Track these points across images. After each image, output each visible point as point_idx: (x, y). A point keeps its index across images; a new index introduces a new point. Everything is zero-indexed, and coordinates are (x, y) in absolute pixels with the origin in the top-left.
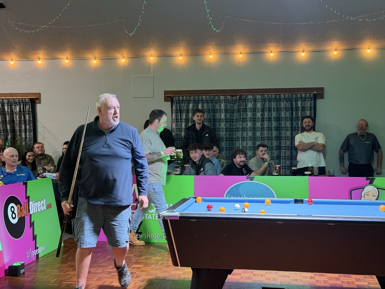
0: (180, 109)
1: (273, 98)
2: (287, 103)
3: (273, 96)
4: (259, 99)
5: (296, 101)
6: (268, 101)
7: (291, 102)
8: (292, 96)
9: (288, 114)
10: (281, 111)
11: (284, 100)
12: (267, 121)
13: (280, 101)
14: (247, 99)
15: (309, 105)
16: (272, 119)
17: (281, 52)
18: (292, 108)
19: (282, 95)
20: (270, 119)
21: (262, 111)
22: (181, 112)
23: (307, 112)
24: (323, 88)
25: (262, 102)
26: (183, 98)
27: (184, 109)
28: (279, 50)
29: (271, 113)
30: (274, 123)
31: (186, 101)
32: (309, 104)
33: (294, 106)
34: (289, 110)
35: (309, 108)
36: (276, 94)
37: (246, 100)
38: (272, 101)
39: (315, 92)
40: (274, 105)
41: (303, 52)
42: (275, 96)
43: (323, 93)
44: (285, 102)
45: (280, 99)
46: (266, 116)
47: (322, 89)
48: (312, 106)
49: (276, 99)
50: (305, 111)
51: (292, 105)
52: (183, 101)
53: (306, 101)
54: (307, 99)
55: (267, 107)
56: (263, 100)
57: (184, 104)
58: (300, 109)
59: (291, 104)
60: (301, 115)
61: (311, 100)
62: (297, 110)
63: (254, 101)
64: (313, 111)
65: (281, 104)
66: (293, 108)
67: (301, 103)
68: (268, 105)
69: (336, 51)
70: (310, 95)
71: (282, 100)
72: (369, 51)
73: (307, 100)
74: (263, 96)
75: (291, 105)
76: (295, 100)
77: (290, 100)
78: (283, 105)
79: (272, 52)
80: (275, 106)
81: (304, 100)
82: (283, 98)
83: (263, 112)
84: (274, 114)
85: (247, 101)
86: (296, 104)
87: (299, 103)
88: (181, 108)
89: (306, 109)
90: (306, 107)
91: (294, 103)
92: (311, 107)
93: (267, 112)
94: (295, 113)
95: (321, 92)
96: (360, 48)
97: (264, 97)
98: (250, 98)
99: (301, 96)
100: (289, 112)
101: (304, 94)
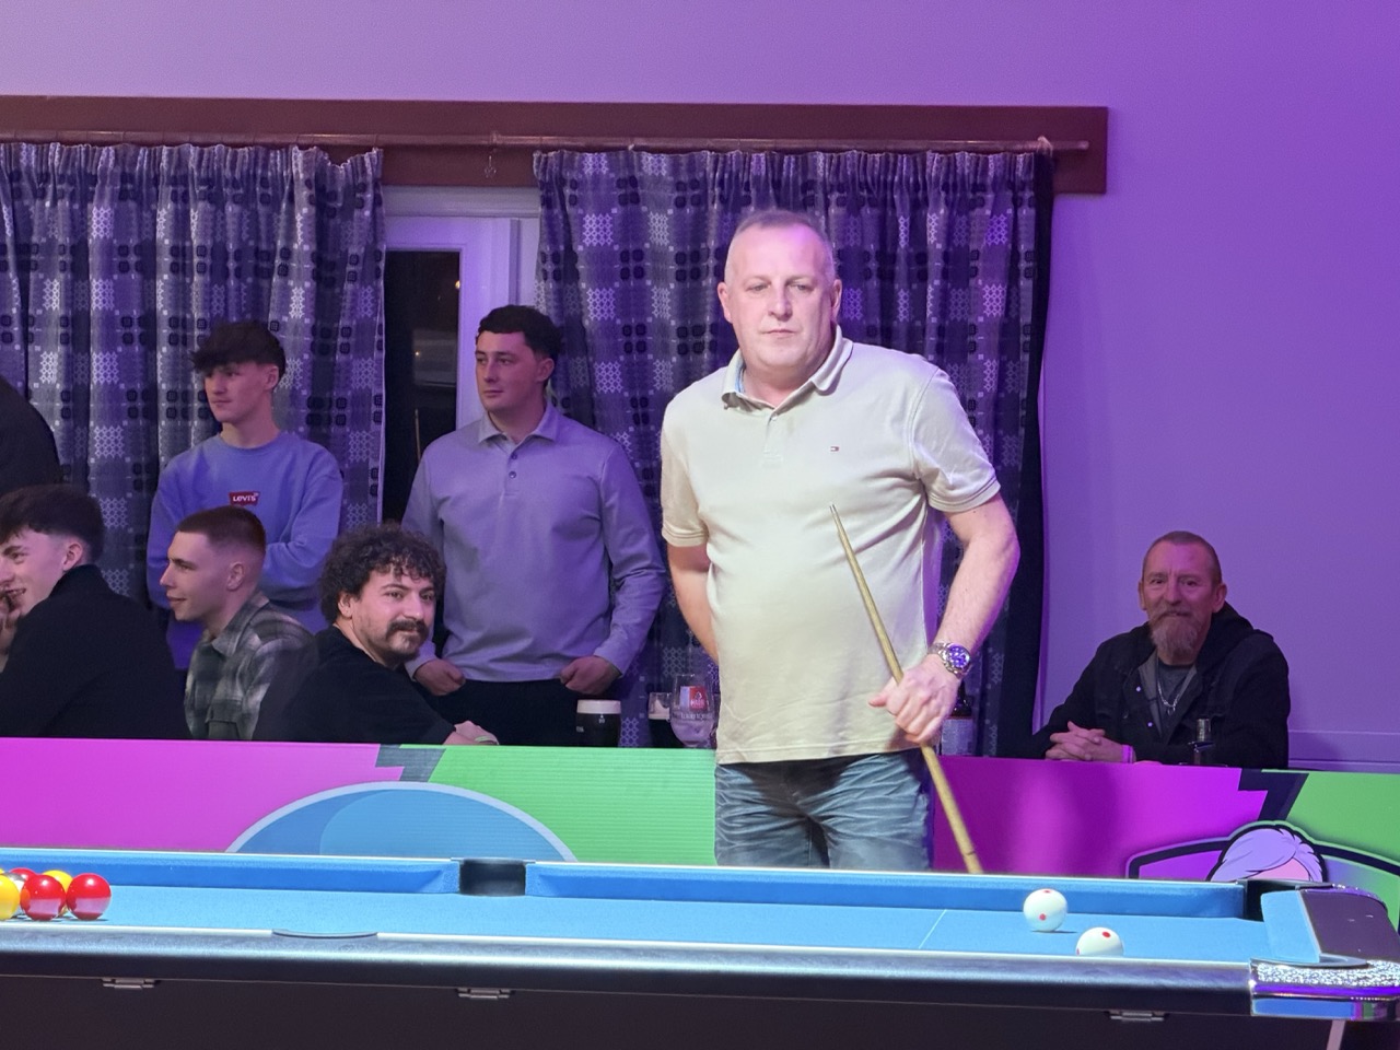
0: (23, 240)
1: (757, 178)
3: (759, 164)
4: (658, 180)
5: (918, 207)
6: (723, 200)
7: (876, 211)
8: (887, 169)
11: (834, 197)
13: (804, 203)
14: (575, 185)
15: (1003, 238)
18: (886, 257)
19: (821, 157)
21: (680, 277)
22: (24, 268)
23: (987, 289)
24: (1105, 110)
25: (680, 204)
26: (42, 157)
27: (51, 241)
31: (62, 178)
32: (1003, 233)
33: (903, 243)
34: (867, 275)
35: (1002, 264)
36: (781, 144)
37: (568, 191)
39: (1044, 142)
42: (771, 162)
43: (1104, 154)
44: (842, 211)
45: (804, 187)
47: (1095, 122)
48: (1023, 248)
49: (777, 184)
50: (971, 283)
51: (887, 233)
52: (45, 177)
53: (982, 205)
54: (990, 196)
56: (690, 193)
57: (54, 204)
58: (935, 264)
60: (943, 309)
61: (1017, 203)
62: (923, 277)
63: (623, 201)
66: (894, 258)
67: (949, 218)
70: (1010, 166)
71: (820, 196)
73: (989, 204)
74: (683, 158)
75: (882, 241)
76: (907, 196)
81: (963, 195)
82: (824, 183)
85: (574, 201)
86: (917, 230)
87: (931, 217)
88: (30, 233)
89: (981, 264)
90: (977, 254)
91: (903, 222)
92: (1014, 256)
95: (1084, 145)
97: (691, 167)
98: (596, 177)
99: (951, 166)
100: (865, 291)
101: (967, 155)
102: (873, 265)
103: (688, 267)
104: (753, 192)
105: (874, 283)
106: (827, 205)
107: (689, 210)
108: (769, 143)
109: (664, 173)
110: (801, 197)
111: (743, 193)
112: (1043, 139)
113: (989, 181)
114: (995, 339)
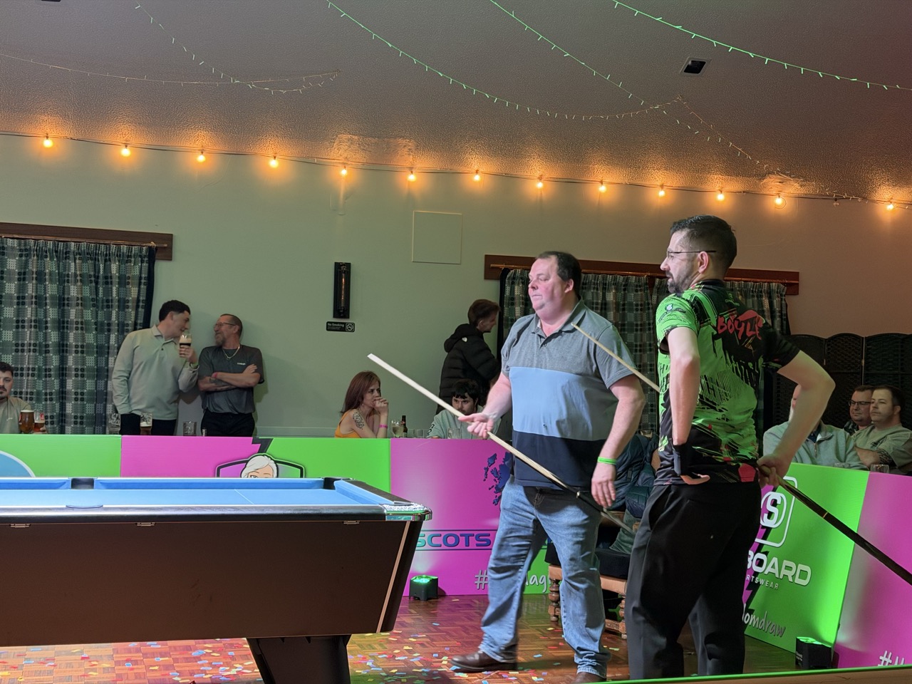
1: (49, 249)
2: (84, 264)
3: (50, 245)
4: (13, 248)
5: (107, 260)
6: (37, 256)
7: (93, 262)
8: (96, 249)
9: (87, 292)
10: (68, 281)
11: (78, 256)
12: (33, 306)
13: (66, 258)
15: (136, 272)
16: (48, 301)
17: (71, 139)
18: (96, 277)
19: (73, 243)
20: (40, 301)
21: (19, 280)
23: (132, 289)
24: (172, 235)
25: (21, 256)
28: (67, 133)
29: (45, 287)
30: (51, 309)
32: (138, 271)
33: (101, 272)
34: (91, 282)
35: (137, 281)
36: (58, 239)
38: (46, 257)
39: (153, 244)
40: (50, 266)
41: (126, 146)
42: (54, 244)
43: (171, 248)
44: (80, 261)
45: (66, 253)
46: (30, 292)
47: (169, 238)
48: (143, 276)
49: (56, 252)
50: (127, 286)
51: (96, 269)
53: (131, 262)
54: (133, 259)
55: (34, 270)
56: (24, 253)
58: (116, 280)
59: (95, 267)
60: (118, 294)
61: (142, 262)
62: (107, 283)
64: (145, 287)
65: (69, 264)
66: (99, 277)
67: (119, 265)
68: (35, 266)
69: (202, 153)
70: (141, 250)
71: (71, 256)
72: (274, 163)
73: (133, 262)
74: (23, 242)
75: (95, 271)
76: (103, 258)
77: (92, 257)
78: (72, 267)
79: (47, 137)
80: (54, 269)
81: (125, 259)
82: (74, 252)
83: (22, 282)
84: (51, 289)
86: (107, 269)
87: (112, 265)
89: (130, 281)
90: (129, 278)
91: (102, 266)
92: (140, 278)
93: (34, 282)
94: (104, 289)
95: (166, 245)
96: (256, 154)
97: (25, 245)
99: (119, 250)
100: (90, 287)
101: (125, 246)
102: (93, 279)
103: (22, 276)
104: (48, 254)
105: (94, 284)
106: (75, 259)
107: (24, 258)
108: (53, 238)
109: (16, 245)
110: (64, 256)
111: (45, 254)
112: (152, 243)
113: (133, 255)
114: (135, 304)
